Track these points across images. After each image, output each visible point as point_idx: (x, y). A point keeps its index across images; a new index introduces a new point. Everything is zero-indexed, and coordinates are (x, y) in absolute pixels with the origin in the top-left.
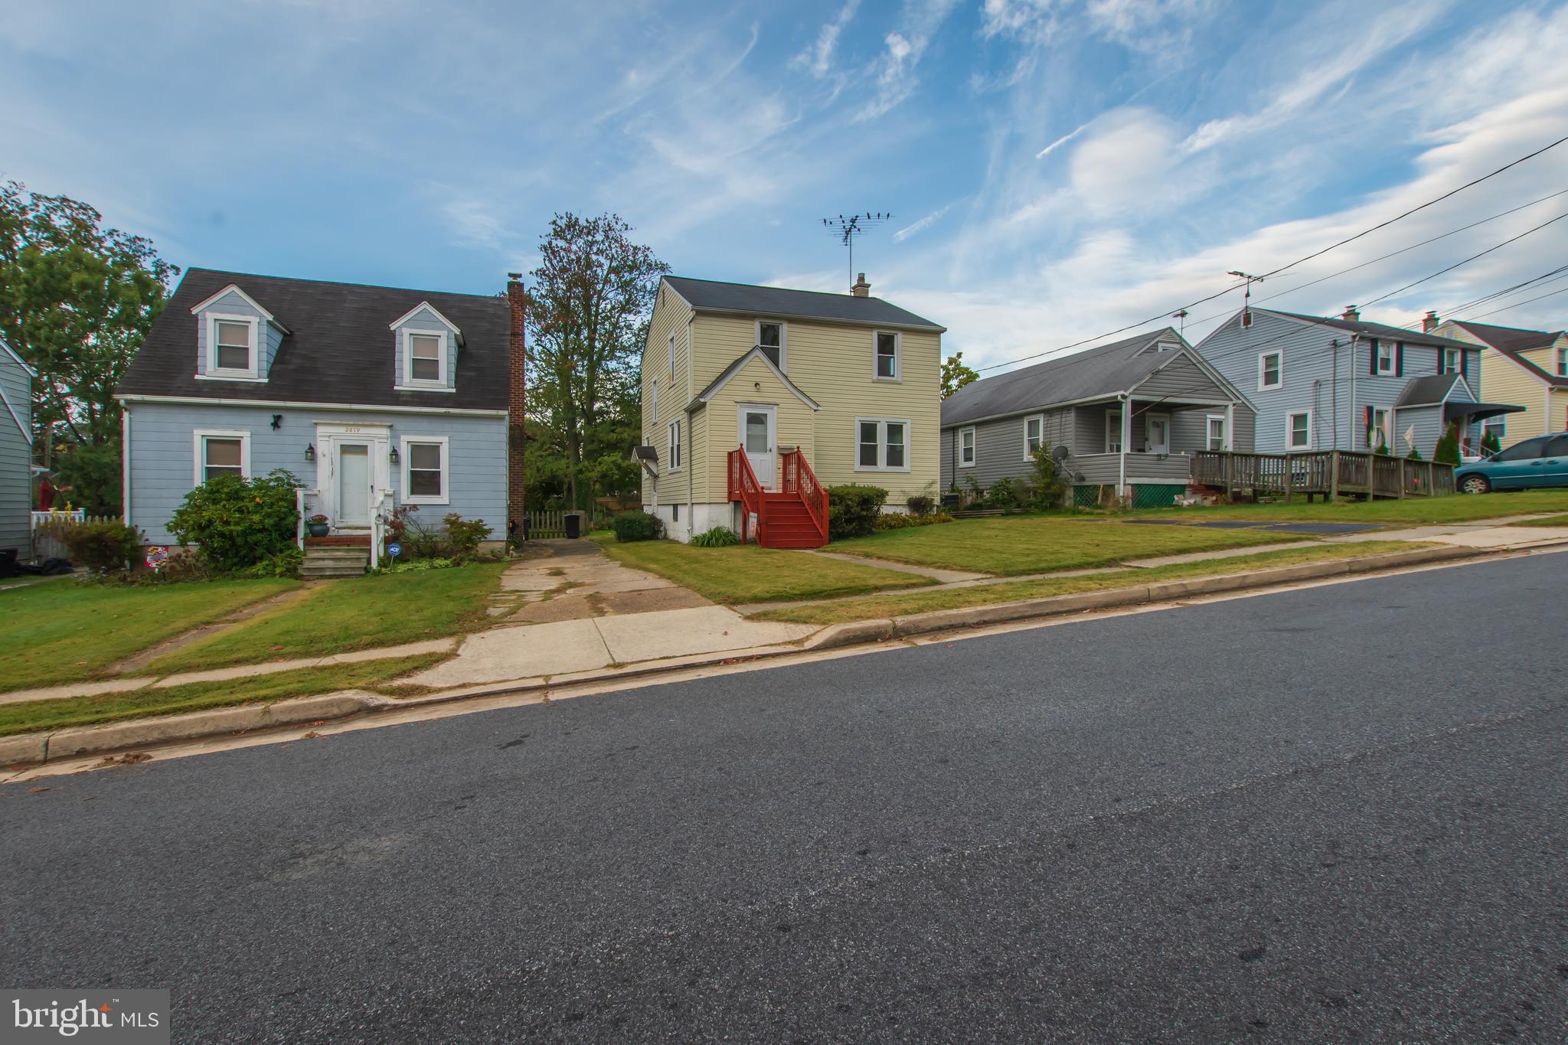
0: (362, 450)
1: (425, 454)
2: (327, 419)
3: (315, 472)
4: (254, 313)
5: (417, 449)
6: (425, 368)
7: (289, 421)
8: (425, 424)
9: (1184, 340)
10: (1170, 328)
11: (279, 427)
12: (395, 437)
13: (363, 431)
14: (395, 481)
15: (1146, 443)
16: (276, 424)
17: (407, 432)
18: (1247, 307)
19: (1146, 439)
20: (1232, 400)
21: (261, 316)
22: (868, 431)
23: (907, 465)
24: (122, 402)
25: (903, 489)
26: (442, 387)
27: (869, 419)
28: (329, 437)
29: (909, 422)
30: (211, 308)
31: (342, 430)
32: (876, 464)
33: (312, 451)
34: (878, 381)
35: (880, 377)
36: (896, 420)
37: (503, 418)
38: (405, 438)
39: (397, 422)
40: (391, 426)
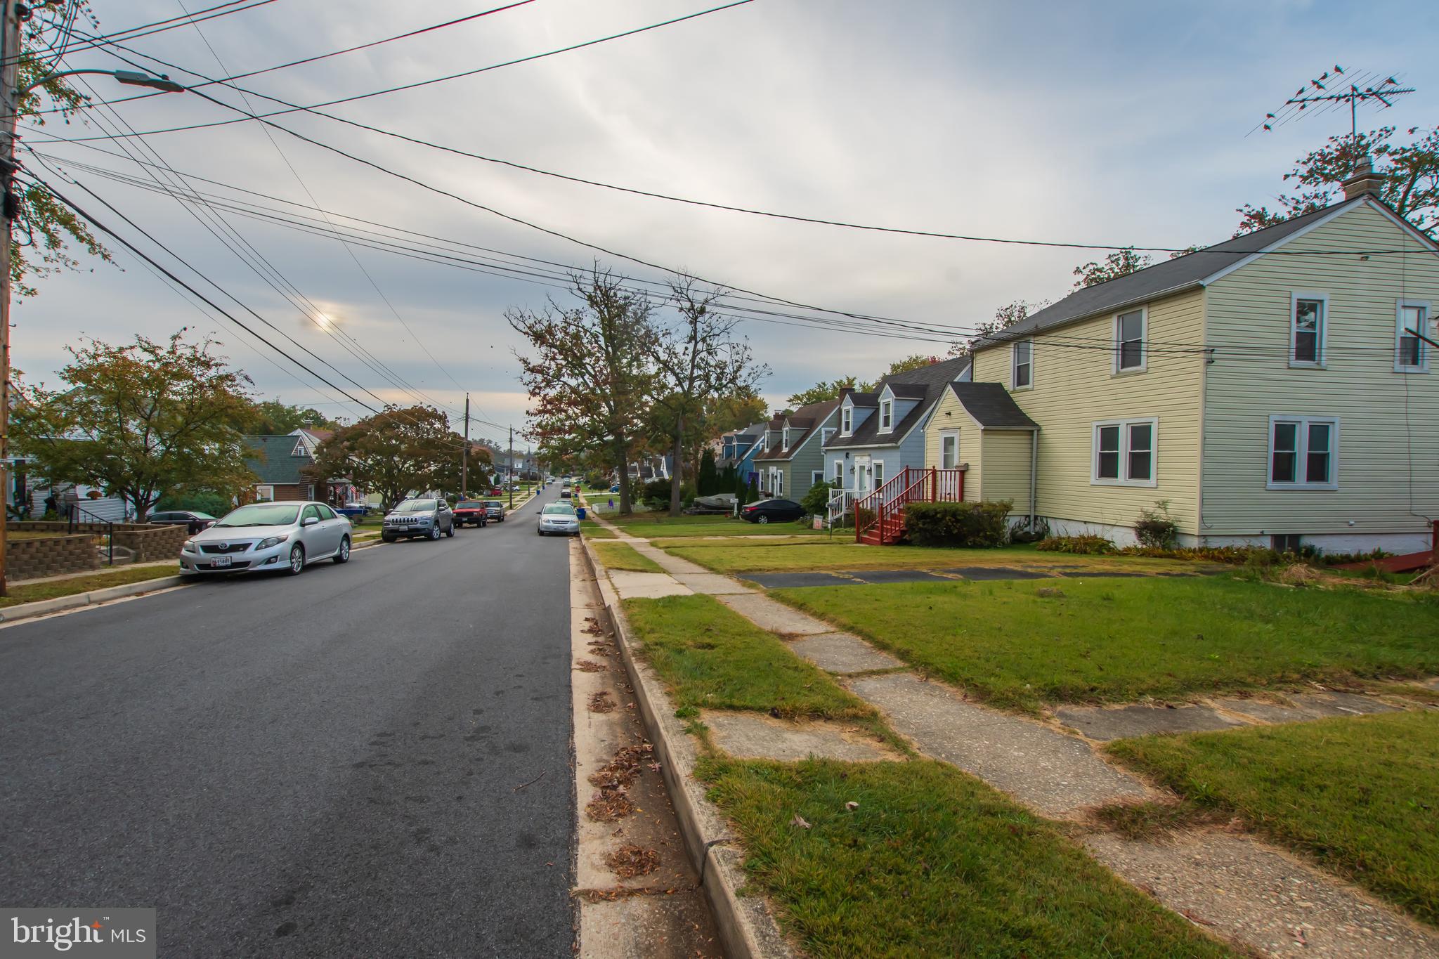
0: (864, 468)
2: (857, 453)
3: (854, 479)
5: (877, 467)
6: (886, 421)
8: (879, 453)
11: (848, 458)
12: (871, 461)
13: (864, 458)
14: (871, 485)
16: (847, 456)
17: (874, 458)
21: (851, 406)
22: (1109, 436)
23: (1153, 479)
25: (1140, 508)
26: (890, 430)
27: (1109, 422)
28: (857, 461)
29: (1156, 421)
31: (859, 458)
32: (1117, 477)
33: (853, 469)
34: (1118, 375)
35: (1124, 370)
36: (1140, 420)
37: (898, 447)
38: (874, 461)
39: (873, 453)
40: (870, 455)
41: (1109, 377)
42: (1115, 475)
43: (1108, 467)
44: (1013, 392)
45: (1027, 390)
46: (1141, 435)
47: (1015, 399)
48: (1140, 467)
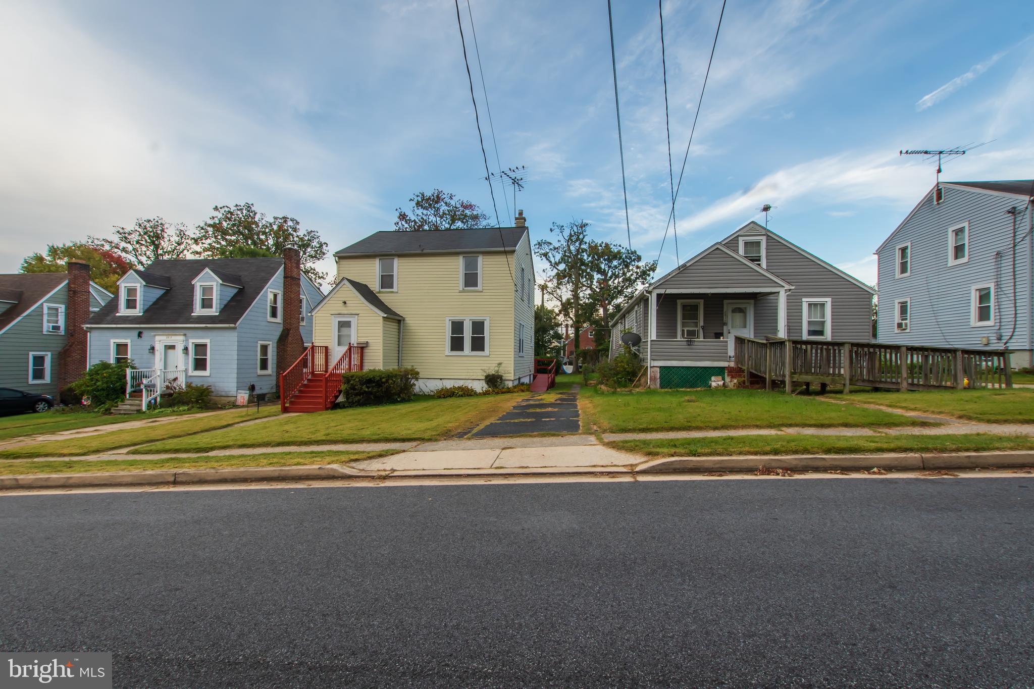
0: (173, 347)
1: (200, 348)
2: (160, 332)
3: (154, 359)
4: (139, 282)
5: (197, 346)
6: (207, 304)
7: (145, 334)
8: (200, 333)
9: (769, 231)
10: (753, 222)
11: (141, 337)
12: (187, 340)
13: (174, 338)
14: (187, 364)
15: (725, 327)
16: (140, 335)
17: (192, 338)
18: (938, 183)
19: (725, 324)
20: (784, 287)
21: (141, 283)
22: (457, 327)
23: (487, 351)
24: (85, 328)
25: (483, 368)
26: (213, 312)
27: (458, 318)
28: (160, 341)
29: (488, 319)
30: (124, 282)
31: (164, 338)
32: (463, 350)
33: (153, 349)
34: (463, 291)
35: (466, 288)
36: (478, 318)
37: (235, 328)
38: (191, 341)
39: (188, 332)
40: (185, 335)
41: (458, 291)
42: (462, 349)
43: (457, 344)
44: (379, 292)
45: (392, 292)
46: (478, 327)
47: (380, 298)
48: (478, 344)
